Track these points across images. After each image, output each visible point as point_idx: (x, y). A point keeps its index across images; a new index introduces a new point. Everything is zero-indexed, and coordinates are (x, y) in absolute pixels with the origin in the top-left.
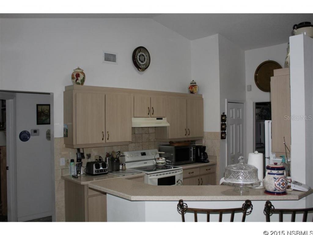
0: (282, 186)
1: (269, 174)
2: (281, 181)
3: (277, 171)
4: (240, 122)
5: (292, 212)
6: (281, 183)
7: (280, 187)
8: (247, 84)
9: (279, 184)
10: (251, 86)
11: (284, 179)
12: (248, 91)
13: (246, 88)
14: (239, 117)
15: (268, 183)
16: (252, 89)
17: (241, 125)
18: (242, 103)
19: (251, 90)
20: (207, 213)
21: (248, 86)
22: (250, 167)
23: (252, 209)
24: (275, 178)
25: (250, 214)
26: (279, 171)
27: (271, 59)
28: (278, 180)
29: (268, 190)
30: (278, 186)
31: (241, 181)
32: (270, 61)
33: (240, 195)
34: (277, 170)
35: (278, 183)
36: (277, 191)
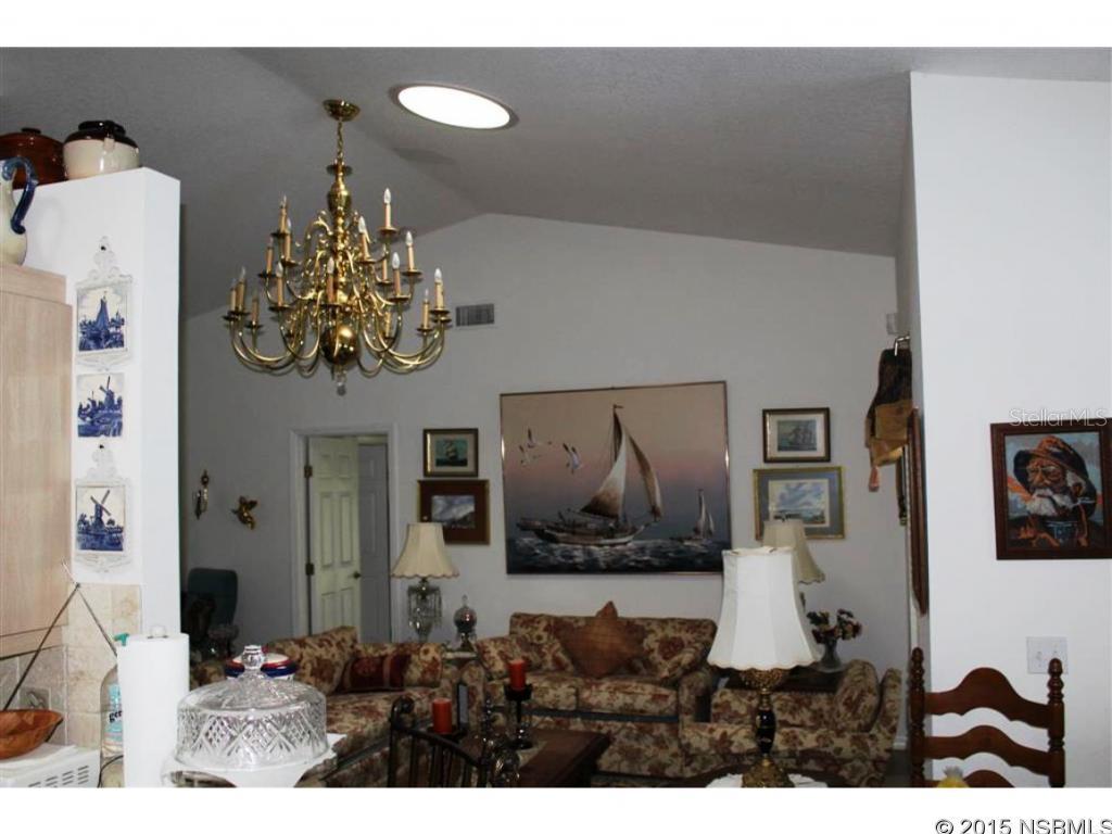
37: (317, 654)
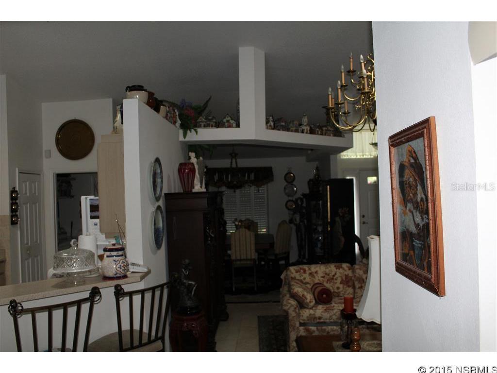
0: (123, 268)
1: (108, 256)
2: (122, 263)
3: (117, 252)
4: (36, 200)
5: (128, 295)
6: (122, 265)
7: (121, 270)
8: (45, 148)
9: (120, 267)
10: (50, 151)
11: (124, 261)
12: (47, 158)
13: (44, 154)
14: (35, 193)
15: (108, 267)
16: (52, 156)
17: (37, 204)
18: (38, 174)
19: (50, 157)
20: (48, 310)
21: (45, 151)
22: (84, 251)
23: (101, 296)
24: (114, 261)
25: (99, 302)
26: (119, 252)
27: (78, 118)
28: (118, 262)
29: (107, 275)
30: (119, 269)
31: (75, 269)
32: (77, 120)
33: (75, 286)
34: (115, 251)
35: (118, 266)
36: (118, 275)
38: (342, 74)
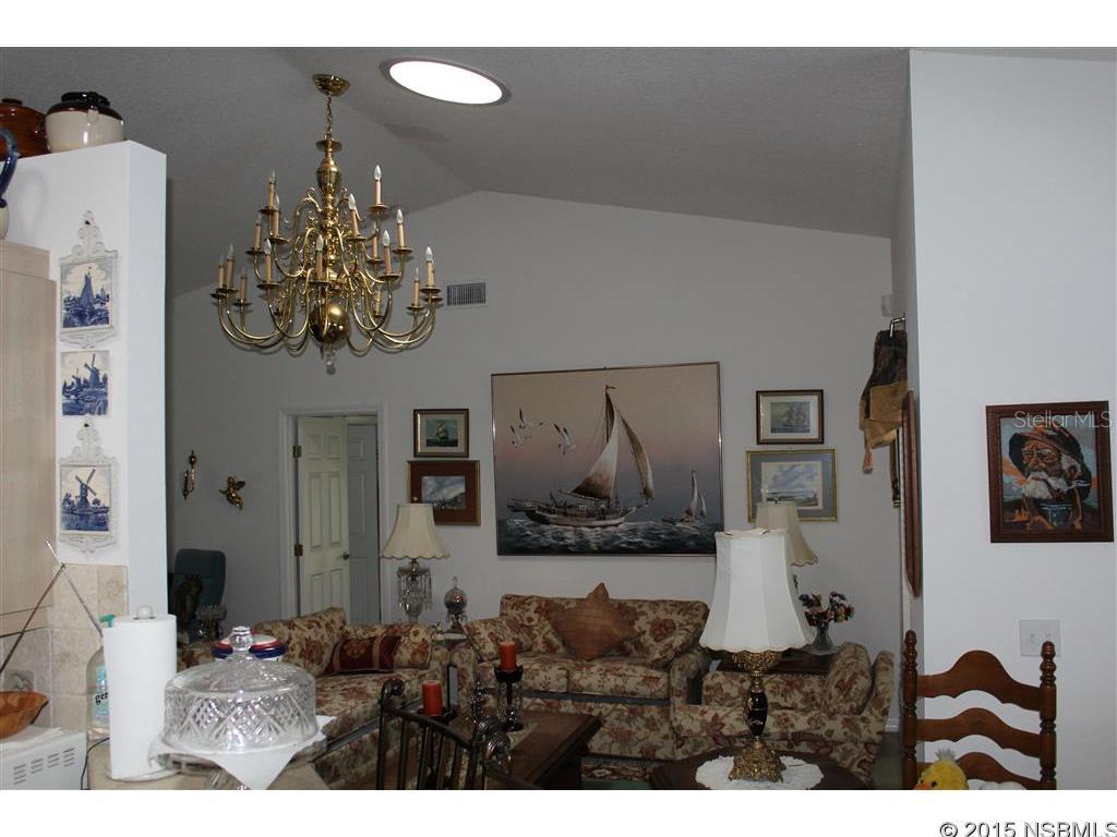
37: (306, 635)
38: (398, 228)
